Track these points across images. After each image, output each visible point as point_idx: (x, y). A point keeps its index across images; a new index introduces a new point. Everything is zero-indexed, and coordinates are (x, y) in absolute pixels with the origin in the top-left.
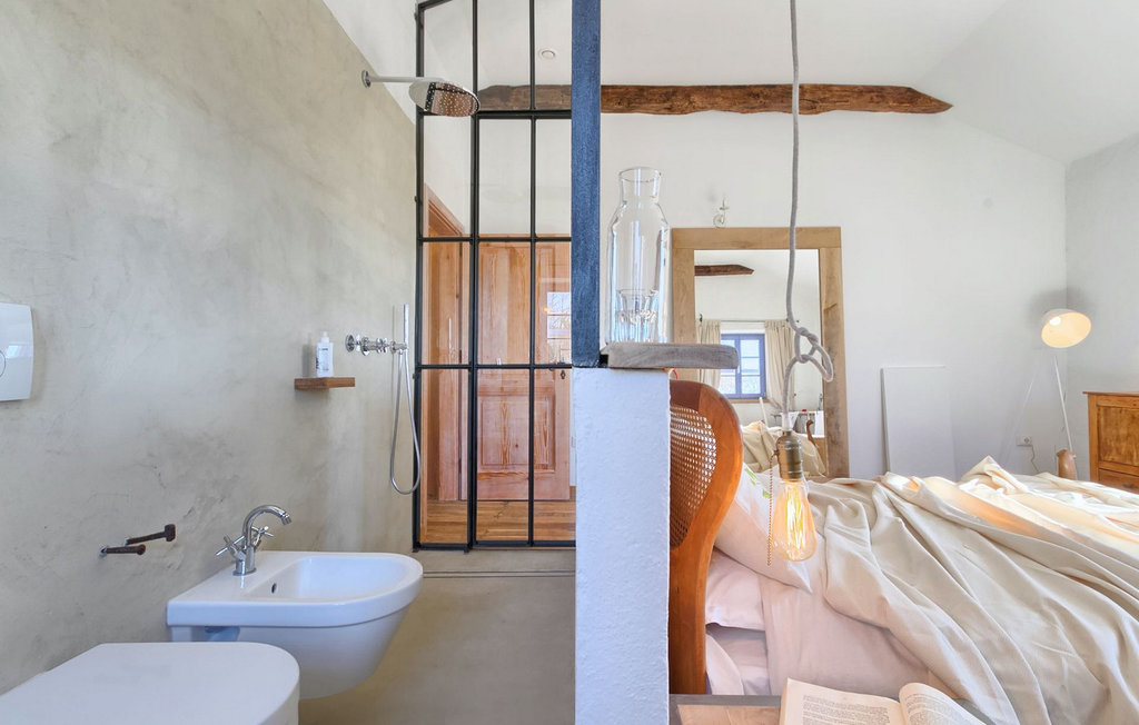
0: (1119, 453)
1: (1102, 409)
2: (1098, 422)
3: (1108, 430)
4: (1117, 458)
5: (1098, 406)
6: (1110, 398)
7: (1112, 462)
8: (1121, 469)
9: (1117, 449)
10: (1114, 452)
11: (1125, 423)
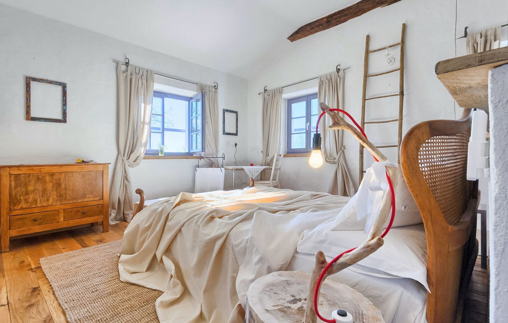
0: (26, 201)
1: (13, 177)
2: (10, 185)
3: (18, 189)
4: (25, 206)
5: (10, 175)
6: (21, 168)
7: (22, 209)
8: (29, 211)
9: (26, 200)
10: (23, 201)
11: (33, 182)
